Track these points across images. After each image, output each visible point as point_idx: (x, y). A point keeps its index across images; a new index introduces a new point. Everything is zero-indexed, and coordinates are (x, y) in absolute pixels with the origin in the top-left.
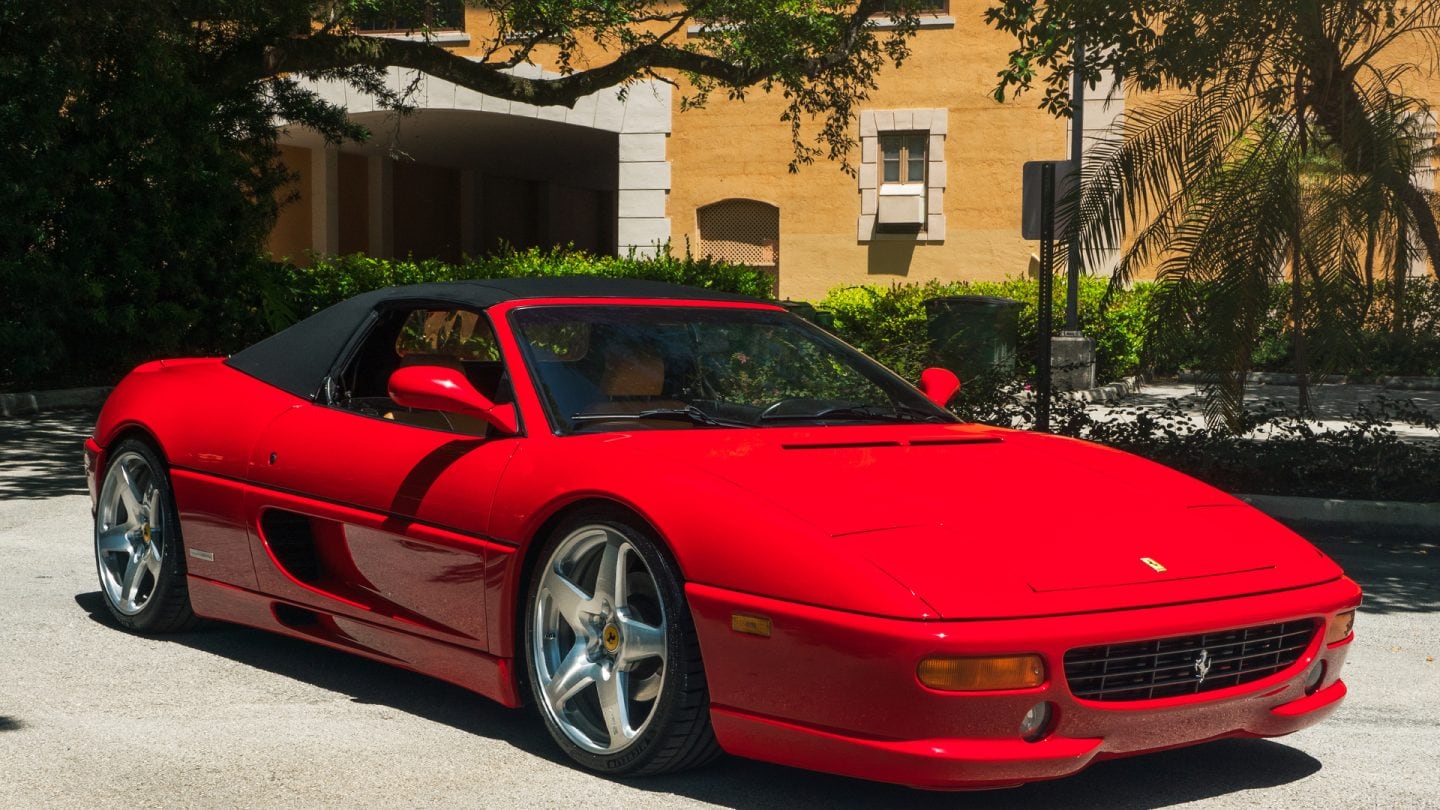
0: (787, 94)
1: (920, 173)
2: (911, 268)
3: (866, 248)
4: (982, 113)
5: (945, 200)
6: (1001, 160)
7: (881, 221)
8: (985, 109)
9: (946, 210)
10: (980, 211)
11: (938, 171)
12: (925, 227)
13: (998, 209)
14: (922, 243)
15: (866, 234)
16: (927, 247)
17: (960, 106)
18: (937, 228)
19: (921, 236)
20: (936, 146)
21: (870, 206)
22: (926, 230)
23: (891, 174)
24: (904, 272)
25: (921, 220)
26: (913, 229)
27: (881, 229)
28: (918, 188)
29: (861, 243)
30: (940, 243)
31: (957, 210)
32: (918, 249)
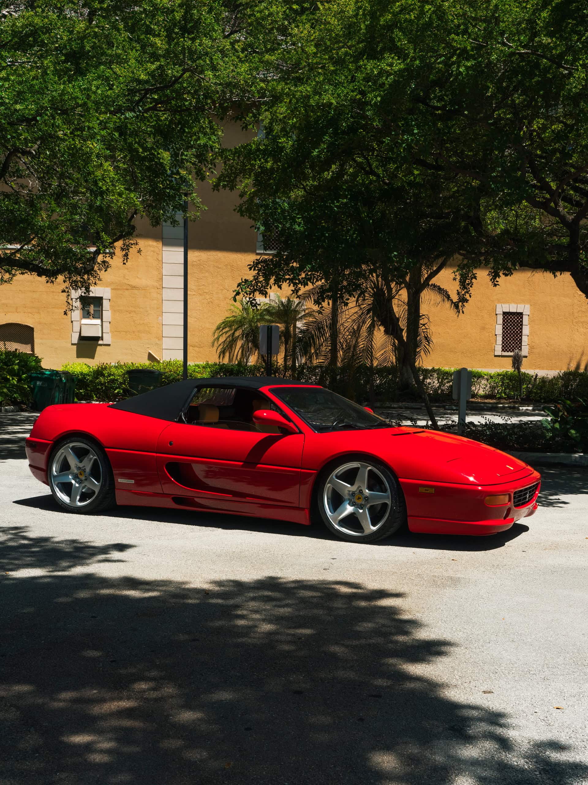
0: (64, 281)
1: (99, 315)
2: (96, 355)
3: (75, 346)
4: (125, 291)
5: (111, 327)
6: (135, 311)
7: (82, 335)
8: (127, 289)
9: (111, 331)
10: (126, 332)
11: (107, 315)
12: (102, 338)
13: (134, 332)
14: (101, 345)
15: (75, 340)
16: (103, 347)
17: (116, 287)
18: (107, 339)
19: (100, 342)
20: (106, 304)
21: (77, 329)
22: (102, 340)
23: (87, 315)
24: (92, 357)
25: (100, 336)
26: (97, 339)
27: (82, 339)
28: (98, 321)
29: (72, 344)
30: (109, 345)
31: (116, 331)
32: (99, 348)
